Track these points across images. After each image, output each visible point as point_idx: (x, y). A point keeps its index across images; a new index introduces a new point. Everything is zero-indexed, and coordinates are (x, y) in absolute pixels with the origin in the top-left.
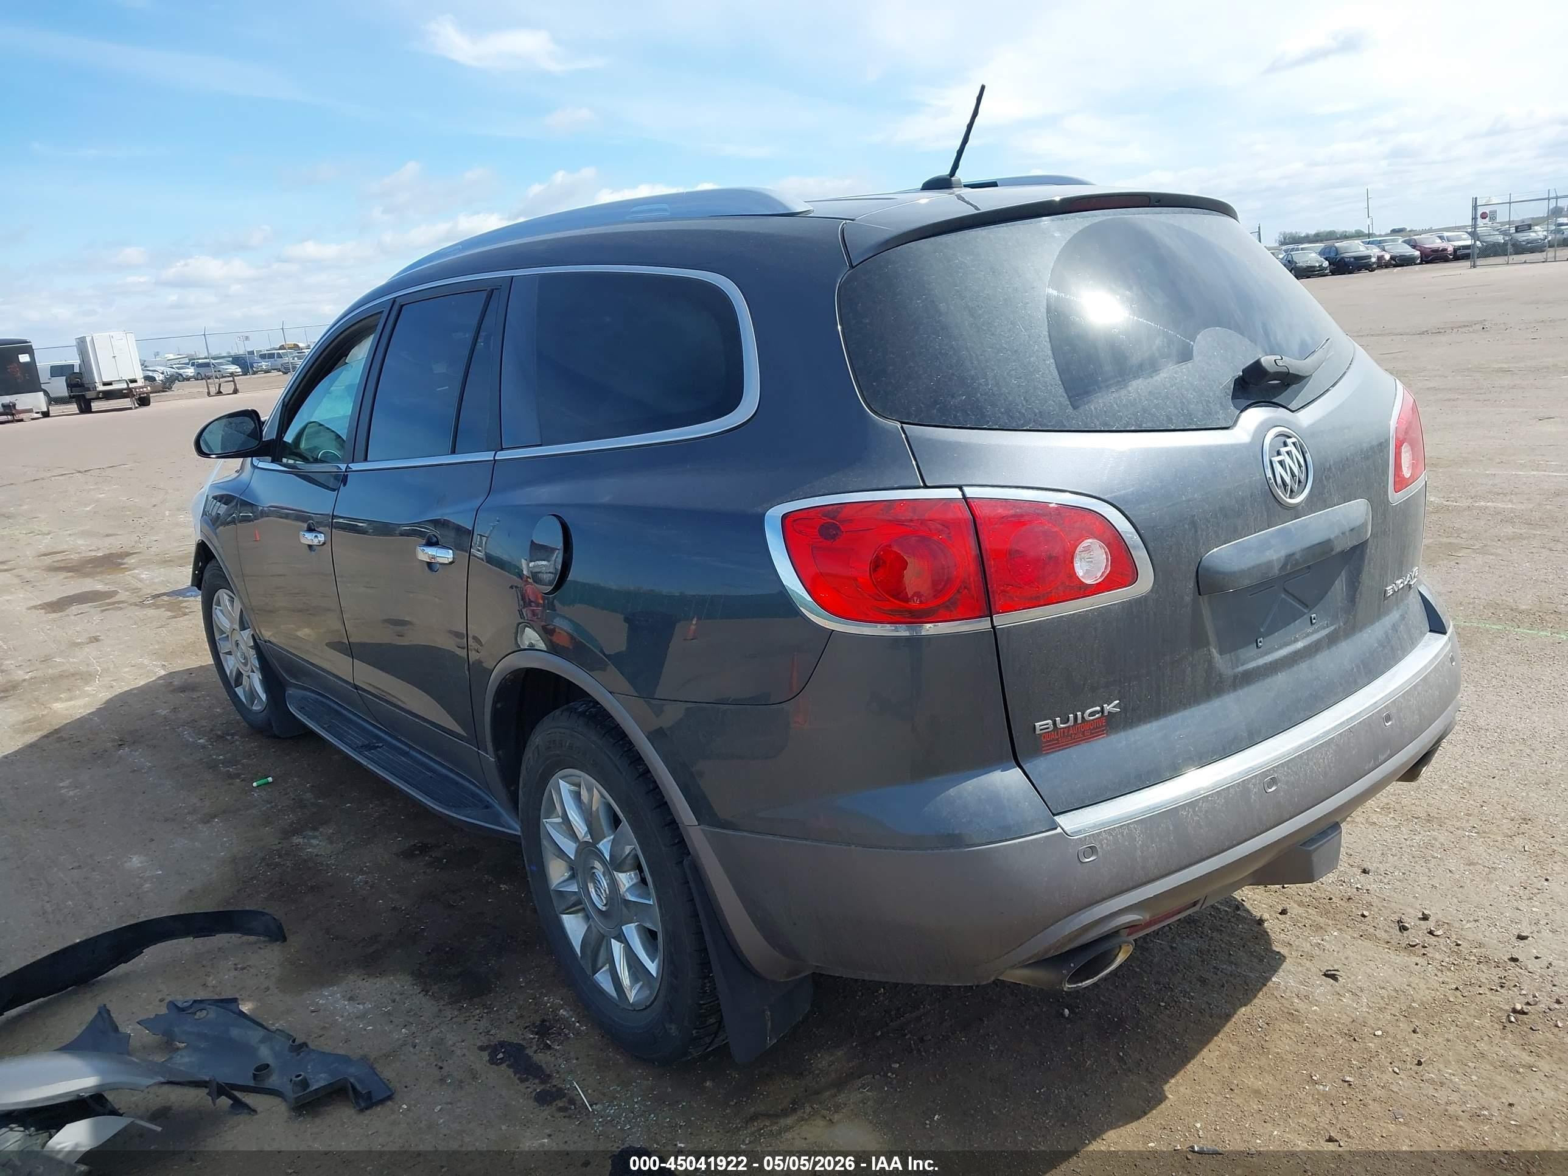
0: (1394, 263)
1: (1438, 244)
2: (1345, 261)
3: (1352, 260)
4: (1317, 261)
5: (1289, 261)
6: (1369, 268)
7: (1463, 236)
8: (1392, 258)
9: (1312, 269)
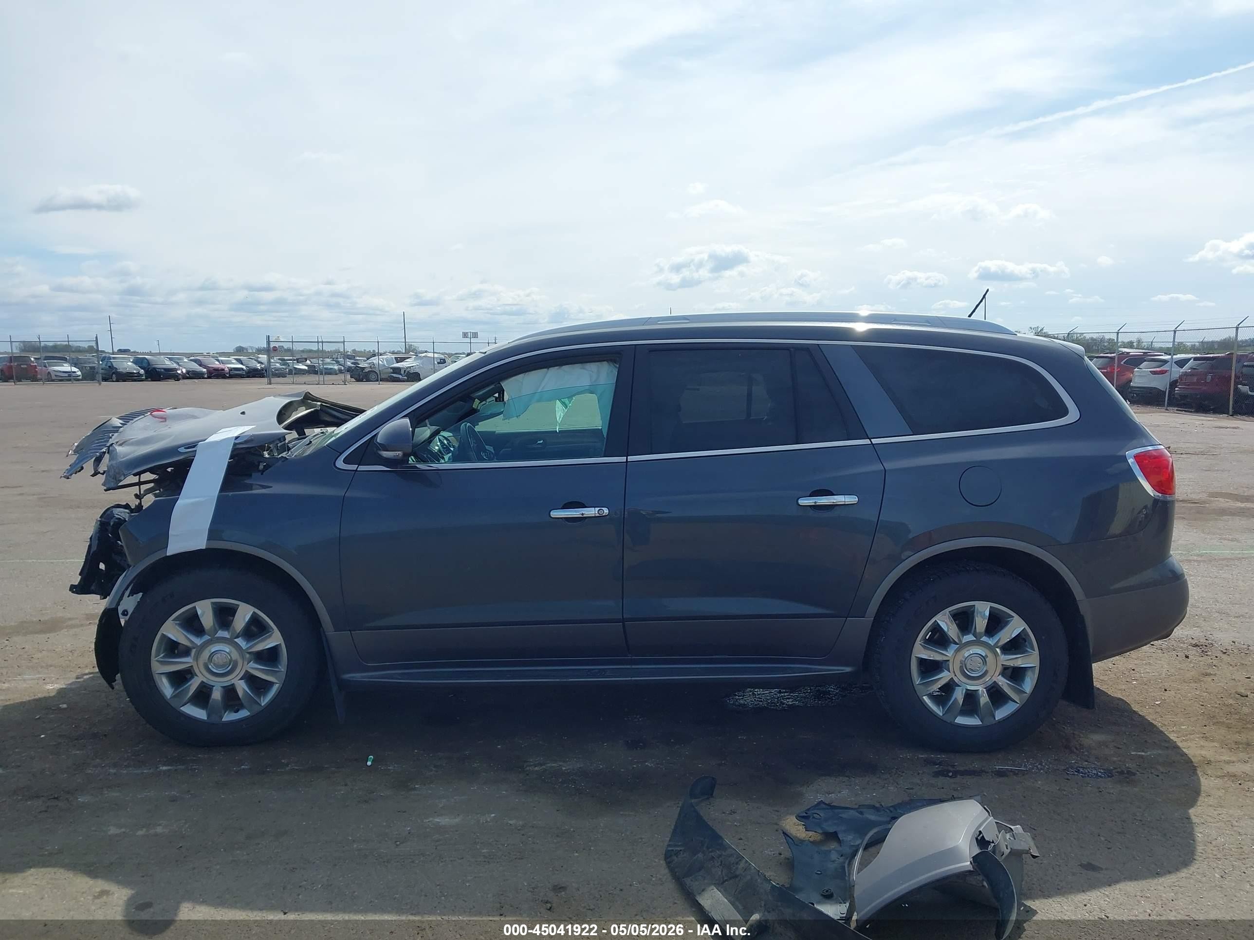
0: (188, 376)
1: (217, 365)
2: (156, 371)
3: (162, 370)
4: (135, 369)
5: (109, 367)
6: (176, 378)
7: (233, 361)
8: (188, 372)
9: (131, 375)
